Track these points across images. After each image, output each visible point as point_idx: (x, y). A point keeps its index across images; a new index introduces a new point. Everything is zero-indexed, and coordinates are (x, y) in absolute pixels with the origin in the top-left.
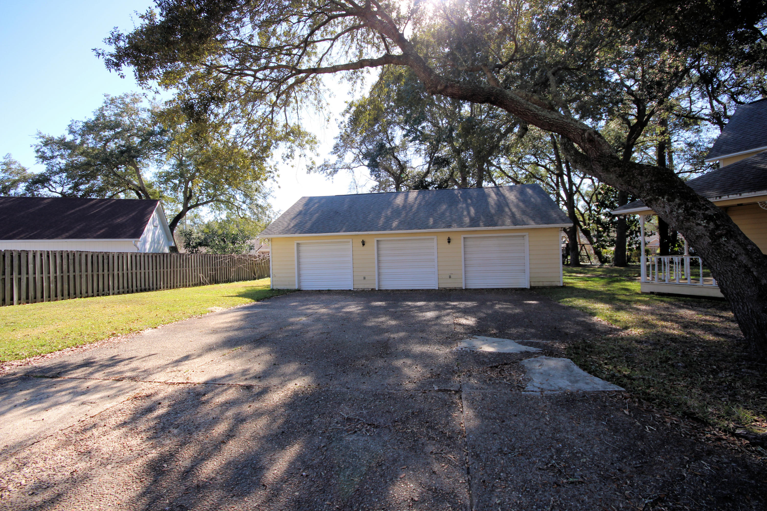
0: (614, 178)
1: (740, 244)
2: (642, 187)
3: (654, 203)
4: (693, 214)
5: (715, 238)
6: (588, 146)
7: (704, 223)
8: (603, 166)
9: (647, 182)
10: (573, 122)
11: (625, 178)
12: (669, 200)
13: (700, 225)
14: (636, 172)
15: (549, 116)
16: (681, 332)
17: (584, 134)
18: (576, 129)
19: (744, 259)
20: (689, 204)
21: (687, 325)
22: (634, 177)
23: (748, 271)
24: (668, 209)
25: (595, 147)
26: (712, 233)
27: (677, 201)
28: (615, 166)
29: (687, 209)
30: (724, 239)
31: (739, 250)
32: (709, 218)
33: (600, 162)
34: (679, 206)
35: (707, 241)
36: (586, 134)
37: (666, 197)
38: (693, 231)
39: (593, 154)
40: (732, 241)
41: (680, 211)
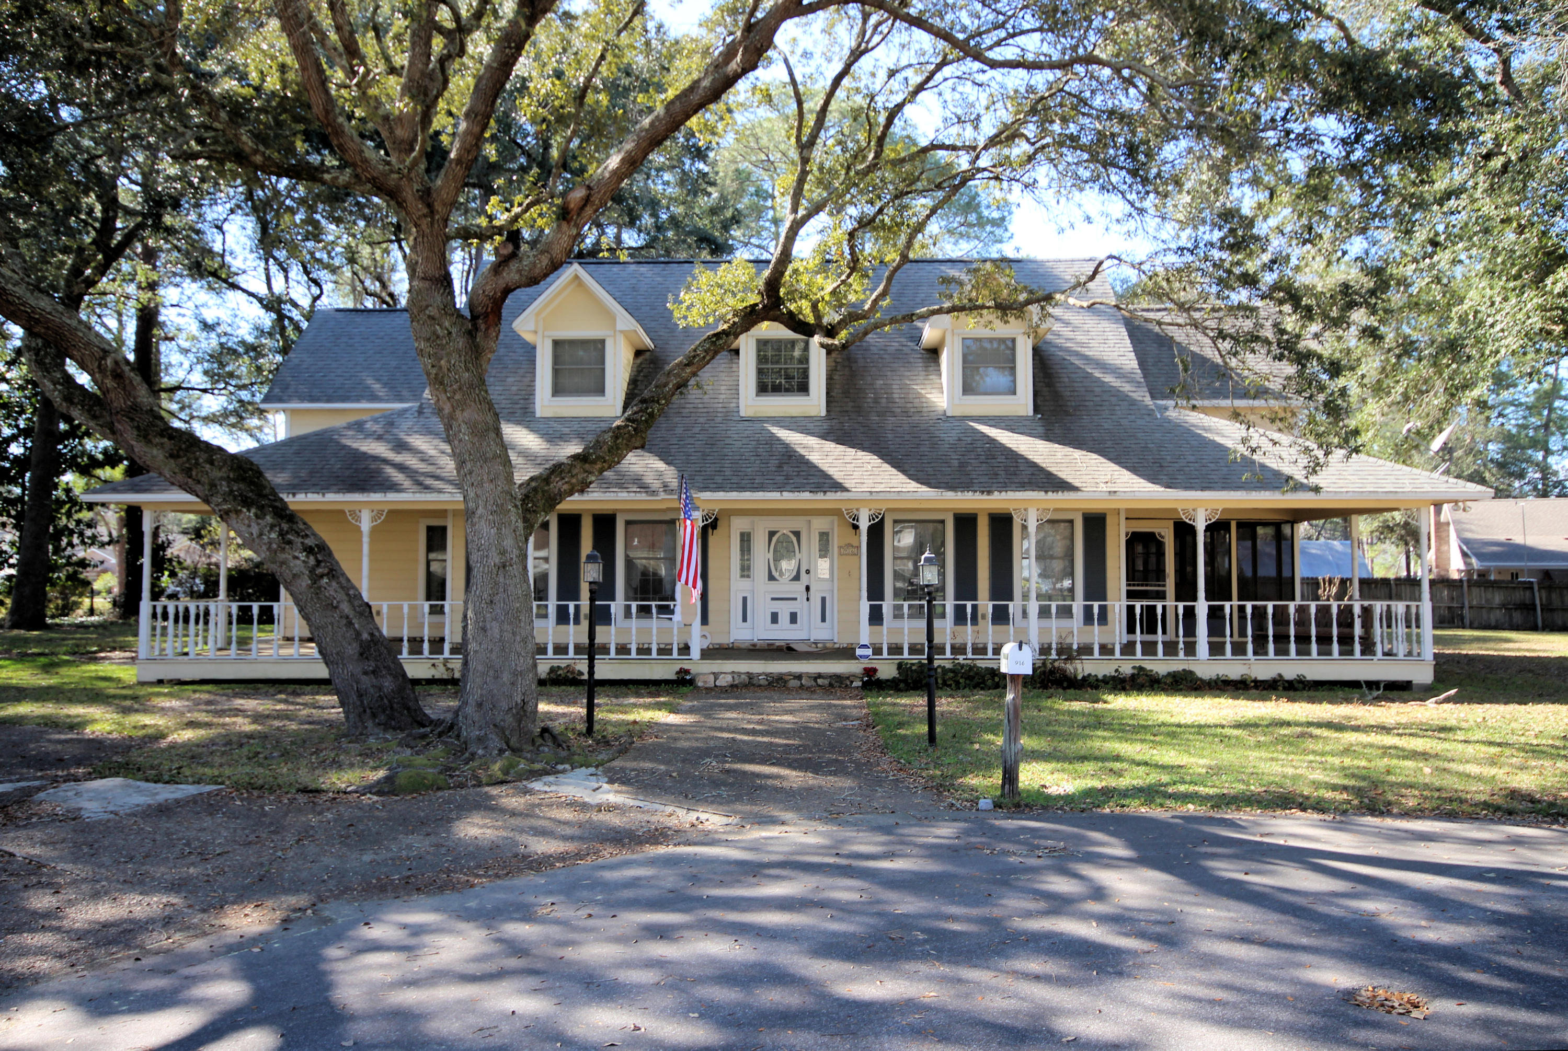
0: (161, 457)
1: (342, 588)
2: (213, 485)
3: (233, 515)
4: (290, 542)
5: (315, 578)
6: (109, 383)
7: (302, 556)
8: (138, 428)
9: (222, 479)
10: (82, 327)
11: (181, 461)
12: (256, 516)
13: (297, 558)
14: (202, 456)
15: (32, 302)
16: (253, 727)
17: (104, 358)
18: (88, 344)
19: (345, 607)
20: (285, 526)
21: (257, 718)
22: (197, 464)
23: (350, 624)
24: (255, 530)
25: (124, 389)
26: (312, 571)
27: (269, 519)
28: (162, 436)
29: (282, 534)
30: (325, 580)
31: (341, 596)
32: (309, 550)
33: (132, 420)
34: (272, 527)
35: (305, 582)
36: (109, 362)
37: (253, 510)
38: (289, 567)
39: (118, 401)
40: (334, 584)
41: (273, 535)
